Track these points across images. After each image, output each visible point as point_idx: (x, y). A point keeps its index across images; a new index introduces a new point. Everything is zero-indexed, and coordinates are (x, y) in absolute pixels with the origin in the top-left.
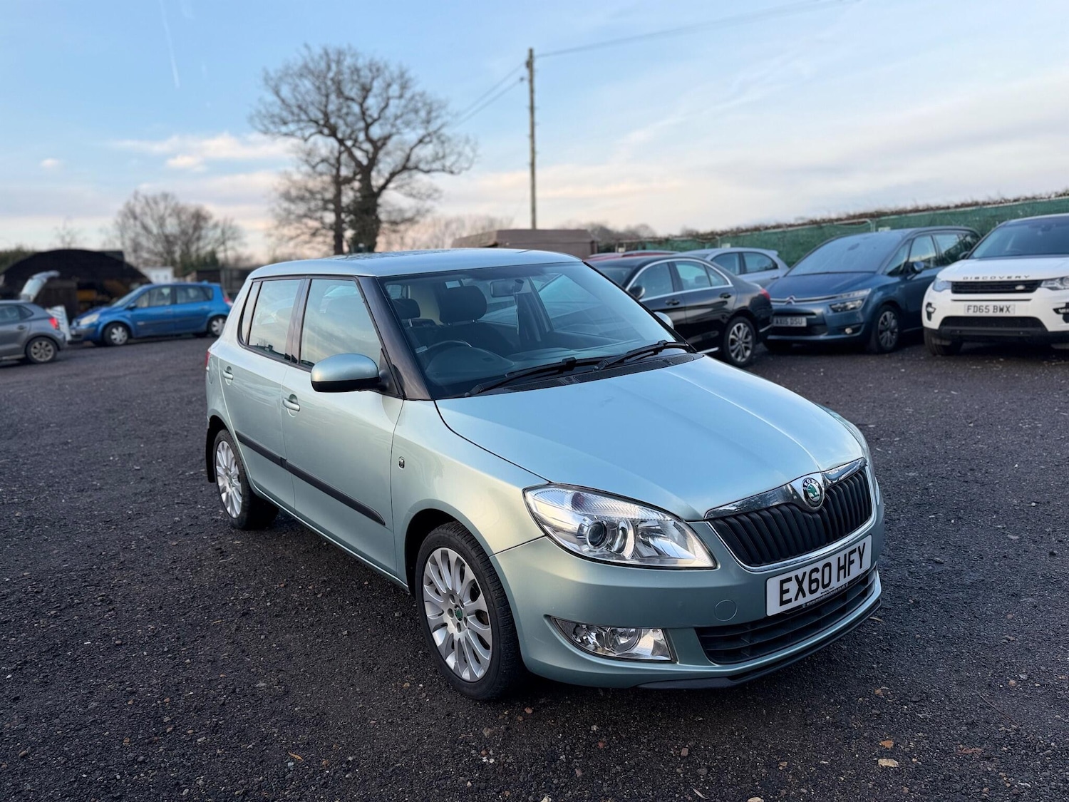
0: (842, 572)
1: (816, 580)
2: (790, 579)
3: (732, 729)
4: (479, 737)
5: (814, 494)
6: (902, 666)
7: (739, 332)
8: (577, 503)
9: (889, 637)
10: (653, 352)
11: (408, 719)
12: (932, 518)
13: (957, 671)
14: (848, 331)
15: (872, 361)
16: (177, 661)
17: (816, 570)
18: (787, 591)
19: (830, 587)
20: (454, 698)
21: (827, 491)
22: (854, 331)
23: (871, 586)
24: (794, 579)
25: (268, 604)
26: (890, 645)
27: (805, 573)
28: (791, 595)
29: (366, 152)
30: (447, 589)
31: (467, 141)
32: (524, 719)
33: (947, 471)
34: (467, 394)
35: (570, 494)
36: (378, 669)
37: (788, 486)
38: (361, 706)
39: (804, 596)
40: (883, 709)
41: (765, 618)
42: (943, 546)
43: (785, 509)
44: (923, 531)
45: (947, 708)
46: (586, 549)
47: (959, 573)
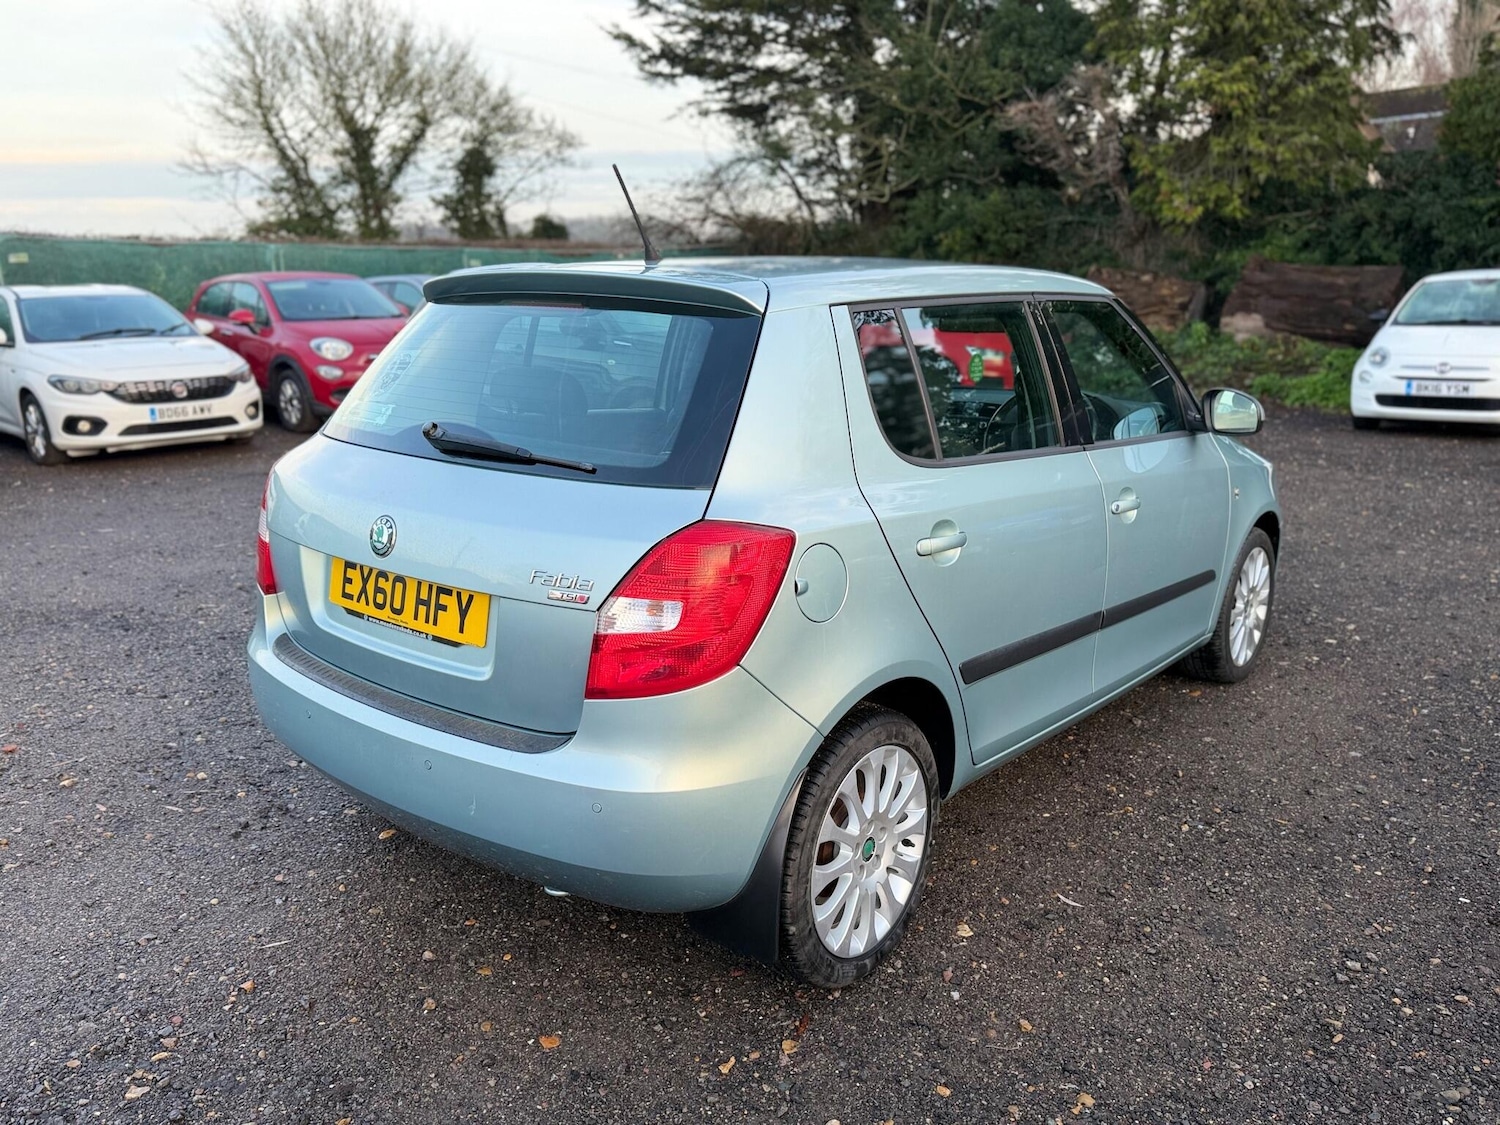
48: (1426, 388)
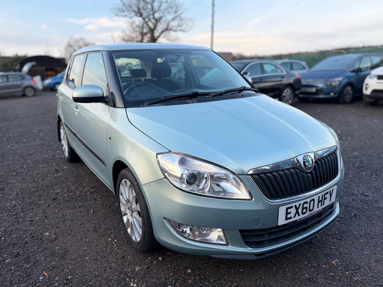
0: (320, 204)
1: (306, 208)
2: (292, 207)
3: (257, 278)
4: (133, 271)
5: (309, 163)
6: (347, 248)
7: (287, 92)
8: (182, 162)
9: (341, 232)
10: (238, 92)
11: (104, 258)
12: (364, 174)
13: (375, 254)
14: (332, 94)
15: (341, 107)
16: (16, 220)
17: (307, 203)
18: (290, 213)
19: (313, 211)
20: (128, 249)
21: (316, 162)
22: (335, 94)
23: (334, 209)
24: (294, 207)
25: (66, 195)
26: (341, 237)
27: (300, 204)
28: (292, 215)
29: (153, 23)
30: (127, 198)
31: (190, 19)
32: (157, 263)
33: (372, 153)
34: (141, 106)
35: (178, 157)
36: (100, 230)
37: (295, 159)
38: (86, 249)
39: (299, 215)
40: (335, 273)
41: (277, 226)
42: (369, 188)
43: (292, 170)
44: (360, 180)
45: (369, 275)
46: (184, 187)
47: (376, 201)
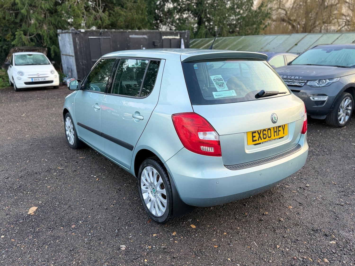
48: (36, 80)
